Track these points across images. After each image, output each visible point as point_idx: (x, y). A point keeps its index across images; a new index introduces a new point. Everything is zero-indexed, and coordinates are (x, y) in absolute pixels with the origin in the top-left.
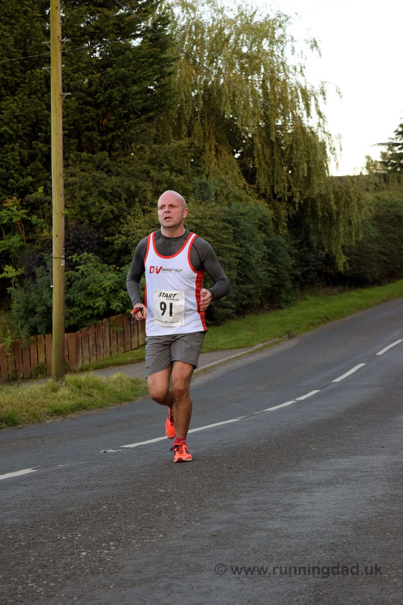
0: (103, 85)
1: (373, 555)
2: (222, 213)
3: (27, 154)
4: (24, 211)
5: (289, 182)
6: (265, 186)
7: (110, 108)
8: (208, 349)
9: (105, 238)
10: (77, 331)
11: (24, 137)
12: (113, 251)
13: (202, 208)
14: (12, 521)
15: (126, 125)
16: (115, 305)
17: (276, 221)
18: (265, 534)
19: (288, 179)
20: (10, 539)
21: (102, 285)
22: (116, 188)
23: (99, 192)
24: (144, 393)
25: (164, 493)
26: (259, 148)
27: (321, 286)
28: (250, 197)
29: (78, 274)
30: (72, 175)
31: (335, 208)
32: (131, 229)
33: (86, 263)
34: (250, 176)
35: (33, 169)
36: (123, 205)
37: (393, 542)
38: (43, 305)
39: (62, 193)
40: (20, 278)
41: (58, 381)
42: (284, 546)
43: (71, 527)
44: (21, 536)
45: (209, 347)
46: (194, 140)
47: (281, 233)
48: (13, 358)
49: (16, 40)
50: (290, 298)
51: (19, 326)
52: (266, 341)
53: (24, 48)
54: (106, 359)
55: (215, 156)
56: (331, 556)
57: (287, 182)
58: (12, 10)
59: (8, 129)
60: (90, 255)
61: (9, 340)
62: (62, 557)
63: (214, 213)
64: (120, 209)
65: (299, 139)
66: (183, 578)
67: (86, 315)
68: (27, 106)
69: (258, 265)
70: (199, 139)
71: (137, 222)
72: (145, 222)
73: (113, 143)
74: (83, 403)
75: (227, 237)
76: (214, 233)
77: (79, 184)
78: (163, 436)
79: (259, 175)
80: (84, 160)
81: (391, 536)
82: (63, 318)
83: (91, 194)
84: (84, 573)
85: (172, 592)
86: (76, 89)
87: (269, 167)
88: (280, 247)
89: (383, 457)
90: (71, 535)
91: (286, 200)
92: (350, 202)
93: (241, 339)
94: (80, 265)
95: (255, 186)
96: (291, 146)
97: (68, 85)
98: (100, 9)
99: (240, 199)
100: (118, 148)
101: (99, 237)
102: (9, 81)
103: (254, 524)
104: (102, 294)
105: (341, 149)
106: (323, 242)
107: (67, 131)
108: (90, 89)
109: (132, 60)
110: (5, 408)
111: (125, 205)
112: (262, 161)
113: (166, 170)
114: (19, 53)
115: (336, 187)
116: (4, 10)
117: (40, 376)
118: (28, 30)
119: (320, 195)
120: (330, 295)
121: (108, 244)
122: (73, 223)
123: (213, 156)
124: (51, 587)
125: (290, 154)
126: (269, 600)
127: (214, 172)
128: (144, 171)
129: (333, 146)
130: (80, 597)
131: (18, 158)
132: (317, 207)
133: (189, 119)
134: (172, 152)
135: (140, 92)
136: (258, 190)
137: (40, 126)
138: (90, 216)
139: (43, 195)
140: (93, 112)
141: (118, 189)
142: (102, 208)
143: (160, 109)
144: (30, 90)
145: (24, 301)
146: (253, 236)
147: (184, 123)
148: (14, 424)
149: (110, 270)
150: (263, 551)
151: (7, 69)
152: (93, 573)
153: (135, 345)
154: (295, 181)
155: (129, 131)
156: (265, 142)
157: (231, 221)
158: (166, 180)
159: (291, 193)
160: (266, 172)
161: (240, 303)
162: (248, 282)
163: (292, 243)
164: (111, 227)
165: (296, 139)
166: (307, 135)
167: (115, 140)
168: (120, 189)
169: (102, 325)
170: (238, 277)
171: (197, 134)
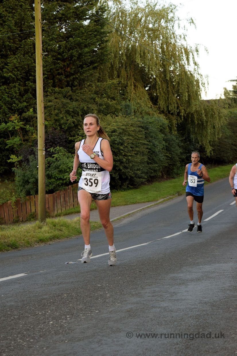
0: (67, 48)
1: (221, 321)
2: (138, 123)
3: (23, 89)
4: (22, 123)
5: (178, 104)
6: (163, 106)
7: (71, 62)
8: (131, 202)
9: (70, 138)
10: (54, 193)
11: (21, 79)
13: (126, 120)
14: (11, 304)
15: (81, 71)
17: (170, 126)
18: (158, 310)
19: (177, 102)
20: (9, 314)
21: (69, 165)
22: (75, 109)
23: (66, 111)
25: (101, 287)
26: (160, 84)
28: (155, 113)
29: (54, 159)
30: (50, 101)
31: (205, 118)
33: (59, 153)
34: (154, 100)
35: (26, 98)
36: (80, 118)
37: (234, 314)
38: (33, 178)
39: (43, 112)
40: (20, 162)
41: (42, 222)
42: (169, 317)
43: (44, 307)
44: (15, 312)
45: (131, 201)
46: (121, 79)
47: (173, 133)
48: (16, 209)
49: (16, 22)
50: (179, 172)
51: (20, 190)
52: (165, 197)
53: (21, 27)
54: (72, 209)
55: (134, 89)
56: (196, 322)
57: (176, 104)
58: (13, 4)
59: (12, 75)
60: (61, 148)
61: (14, 199)
62: (39, 324)
63: (134, 123)
64: (79, 121)
65: (183, 78)
66: (109, 336)
67: (59, 183)
68: (23, 61)
69: (160, 152)
70: (124, 79)
73: (74, 82)
74: (56, 235)
75: (141, 136)
76: (134, 134)
77: (54, 107)
78: (102, 254)
79: (160, 100)
80: (57, 93)
81: (233, 310)
82: (44, 185)
83: (61, 112)
84: (51, 333)
85: (102, 344)
86: (51, 50)
87: (166, 95)
88: (173, 142)
89: (231, 264)
90: (45, 311)
91: (176, 114)
92: (215, 114)
93: (151, 196)
94: (55, 154)
95: (157, 106)
96: (178, 83)
97: (47, 48)
98: (64, 3)
99: (149, 114)
100: (77, 85)
101: (66, 138)
102: (12, 46)
103: (152, 304)
104: (68, 171)
105: (208, 84)
106: (198, 139)
107: (46, 76)
108: (59, 51)
109: (84, 33)
110: (10, 239)
111: (81, 118)
112: (161, 91)
113: (104, 97)
114: (17, 30)
115: (206, 106)
116: (8, 5)
117: (32, 220)
118: (22, 17)
119: (196, 111)
121: (71, 141)
122: (51, 129)
123: (133, 89)
124: (31, 342)
125: (178, 87)
126: (158, 348)
127: (133, 99)
128: (91, 98)
129: (203, 82)
130: (48, 347)
131: (18, 92)
132: (195, 118)
133: (118, 67)
134: (108, 87)
135: (89, 52)
136: (159, 108)
137: (30, 73)
138: (60, 125)
139: (33, 113)
140: (61, 64)
142: (68, 120)
143: (101, 62)
144: (25, 51)
145: (22, 175)
146: (157, 135)
147: (115, 70)
148: (16, 247)
150: (157, 319)
151: (11, 39)
152: (56, 333)
154: (181, 103)
155: (83, 75)
156: (163, 80)
157: (143, 127)
158: (105, 103)
159: (179, 110)
160: (164, 98)
161: (150, 175)
162: (154, 163)
163: (180, 139)
164: (73, 131)
165: (182, 78)
166: (188, 76)
167: (75, 80)
168: (78, 109)
169: (68, 189)
170: (148, 160)
171: (123, 76)
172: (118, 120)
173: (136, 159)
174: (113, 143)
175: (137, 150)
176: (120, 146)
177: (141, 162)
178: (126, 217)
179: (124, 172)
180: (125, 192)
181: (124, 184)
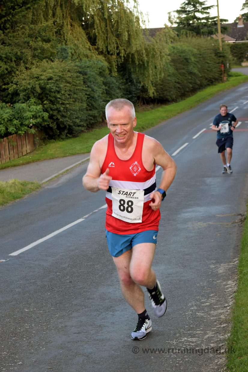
2: (76, 68)
5: (117, 44)
6: (102, 46)
8: (70, 154)
9: (3, 86)
12: (9, 94)
13: (63, 65)
15: (13, 13)
16: (11, 129)
17: (110, 68)
18: (81, 359)
19: (116, 42)
21: (3, 117)
22: (8, 54)
24: (29, 192)
26: (98, 23)
27: (140, 106)
28: (93, 55)
32: (19, 81)
34: (93, 40)
36: (14, 65)
45: (70, 152)
46: (57, 19)
47: (114, 76)
54: (7, 163)
55: (71, 28)
57: (116, 44)
63: (71, 68)
64: (12, 67)
65: (122, 17)
69: (99, 98)
70: (60, 19)
71: (23, 76)
72: (28, 75)
73: (5, 25)
75: (79, 82)
76: (71, 81)
78: (36, 241)
79: (98, 40)
87: (104, 34)
88: (113, 85)
91: (116, 55)
92: (156, 54)
95: (96, 47)
96: (117, 21)
99: (87, 56)
100: (8, 28)
104: (3, 122)
105: (149, 21)
106: (140, 79)
111: (15, 64)
112: (100, 31)
113: (39, 41)
115: (147, 45)
119: (137, 51)
120: (145, 111)
121: (5, 89)
123: (69, 29)
125: (117, 26)
127: (70, 39)
128: (26, 42)
129: (144, 19)
132: (135, 58)
133: (53, 6)
134: (43, 30)
136: (97, 49)
141: (10, 55)
143: (34, 2)
146: (96, 80)
147: (50, 8)
149: (7, 107)
153: (24, 153)
154: (120, 43)
155: (15, 16)
156: (101, 19)
157: (81, 71)
158: (40, 47)
159: (118, 51)
160: (102, 37)
161: (89, 122)
162: (94, 109)
163: (120, 82)
164: (6, 78)
165: (120, 17)
166: (127, 14)
167: (7, 23)
168: (11, 54)
169: (4, 141)
170: (87, 107)
171: (58, 15)
172: (53, 66)
173: (74, 106)
174: (49, 91)
175: (75, 97)
176: (57, 94)
177: (79, 109)
178: (65, 173)
179: (61, 121)
180: (64, 142)
181: (62, 133)
